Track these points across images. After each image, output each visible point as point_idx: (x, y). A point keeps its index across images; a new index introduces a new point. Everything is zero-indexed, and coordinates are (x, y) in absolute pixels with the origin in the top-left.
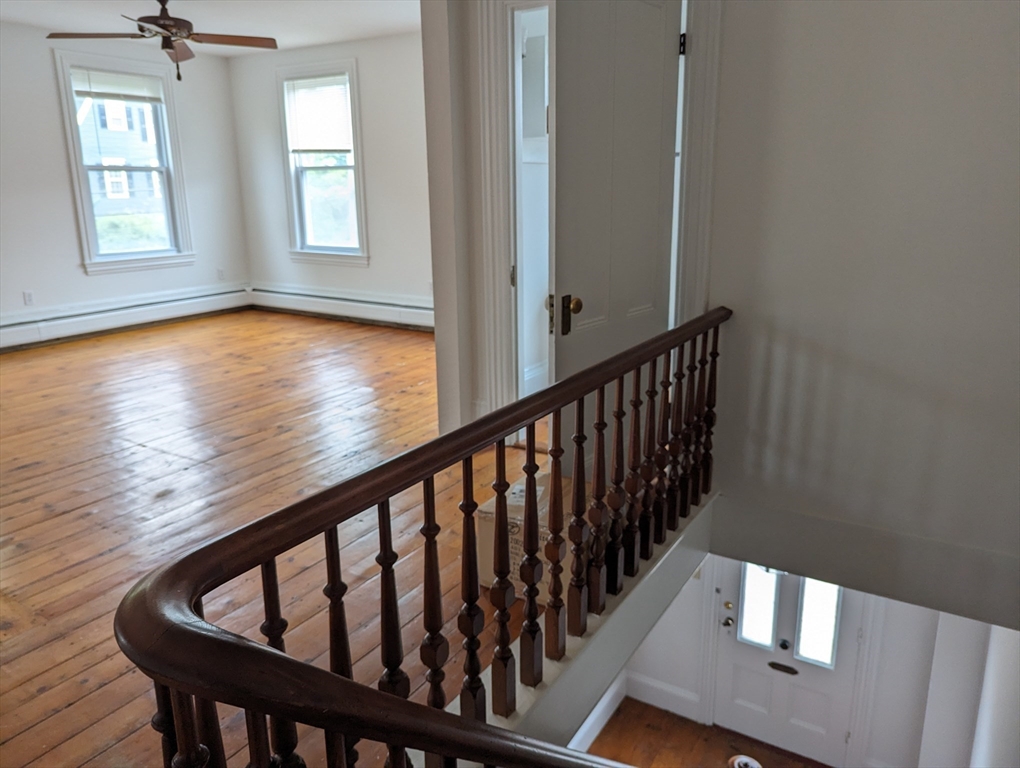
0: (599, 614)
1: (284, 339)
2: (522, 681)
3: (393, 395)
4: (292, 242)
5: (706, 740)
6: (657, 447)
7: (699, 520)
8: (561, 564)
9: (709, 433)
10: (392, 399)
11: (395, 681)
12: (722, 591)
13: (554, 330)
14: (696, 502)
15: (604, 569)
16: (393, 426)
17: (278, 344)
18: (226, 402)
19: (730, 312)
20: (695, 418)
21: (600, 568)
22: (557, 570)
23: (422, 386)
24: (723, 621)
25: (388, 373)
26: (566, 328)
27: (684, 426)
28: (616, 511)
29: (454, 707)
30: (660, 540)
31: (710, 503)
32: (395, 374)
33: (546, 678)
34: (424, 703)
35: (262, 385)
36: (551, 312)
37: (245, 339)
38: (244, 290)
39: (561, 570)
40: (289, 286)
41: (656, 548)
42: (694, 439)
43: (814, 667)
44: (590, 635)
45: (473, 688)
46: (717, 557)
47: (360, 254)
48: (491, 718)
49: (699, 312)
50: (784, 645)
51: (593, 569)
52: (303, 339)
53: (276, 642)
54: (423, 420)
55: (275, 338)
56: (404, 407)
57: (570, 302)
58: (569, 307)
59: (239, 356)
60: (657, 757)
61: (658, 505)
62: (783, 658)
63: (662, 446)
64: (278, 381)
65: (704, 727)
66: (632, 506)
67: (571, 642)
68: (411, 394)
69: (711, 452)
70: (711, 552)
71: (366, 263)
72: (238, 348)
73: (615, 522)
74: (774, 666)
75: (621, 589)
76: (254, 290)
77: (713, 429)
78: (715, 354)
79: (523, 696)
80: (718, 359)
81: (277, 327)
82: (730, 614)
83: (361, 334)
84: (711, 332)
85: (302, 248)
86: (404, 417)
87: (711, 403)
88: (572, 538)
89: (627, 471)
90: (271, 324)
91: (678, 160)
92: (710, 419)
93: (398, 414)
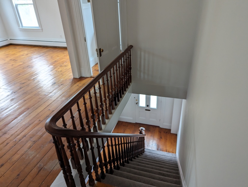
0: (114, 110)
1: (24, 53)
2: (102, 124)
3: (58, 67)
4: (19, 26)
5: (134, 126)
6: (121, 77)
7: (130, 88)
8: (107, 103)
9: (130, 71)
10: (59, 68)
11: (83, 129)
12: (135, 98)
13: (98, 56)
14: (129, 85)
15: (114, 102)
16: (61, 75)
17: (23, 55)
18: (16, 74)
19: (133, 46)
20: (128, 69)
21: (113, 102)
22: (106, 104)
23: (65, 64)
24: (136, 103)
25: (55, 61)
26: (101, 55)
27: (126, 71)
28: (115, 91)
29: (92, 131)
30: (123, 94)
31: (132, 85)
32: (57, 61)
33: (106, 123)
34: (88, 131)
35: (24, 68)
36: (97, 52)
37: (13, 55)
38: (7, 40)
39: (107, 104)
40: (21, 38)
41: (122, 95)
42: (128, 73)
43: (153, 109)
44: (113, 114)
45: (95, 127)
46: (134, 94)
47: (39, 28)
48: (98, 131)
49: (126, 47)
50: (148, 106)
51: (112, 102)
52: (29, 53)
53: (65, 127)
54: (68, 73)
55: (22, 53)
56: (62, 70)
57: (101, 50)
58: (101, 51)
59: (14, 60)
60: (126, 131)
61: (122, 88)
62: (148, 108)
63: (122, 76)
64: (28, 66)
65: (134, 123)
66: (118, 89)
67: (110, 116)
68: (63, 66)
69: (131, 75)
70: (133, 93)
71: (42, 30)
72: (12, 57)
73: (115, 93)
74: (146, 110)
75: (117, 104)
76: (10, 39)
77: (131, 70)
78: (130, 55)
79: (103, 126)
80: (131, 56)
81: (21, 50)
82: (137, 102)
83: (45, 50)
84: (129, 52)
85: (22, 27)
86: (63, 73)
87: (130, 65)
88: (108, 98)
89: (116, 83)
90: (18, 49)
91: (119, 4)
92: (130, 69)
93: (62, 72)
